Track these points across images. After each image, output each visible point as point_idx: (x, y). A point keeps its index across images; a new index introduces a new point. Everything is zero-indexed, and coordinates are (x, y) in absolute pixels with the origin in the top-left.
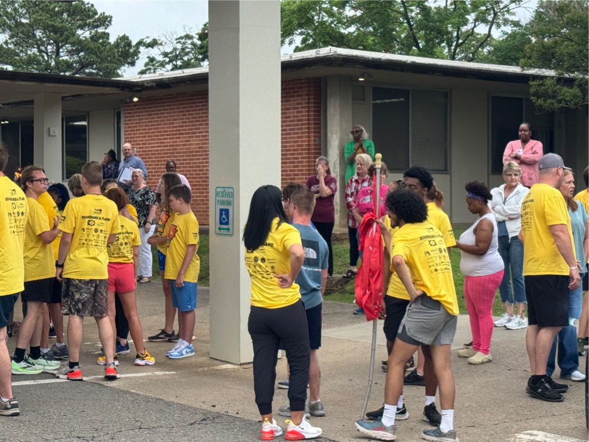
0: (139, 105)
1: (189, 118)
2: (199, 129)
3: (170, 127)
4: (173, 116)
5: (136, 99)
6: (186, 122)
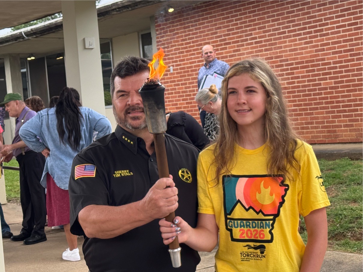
1: (237, 24)
2: (251, 34)
3: (212, 38)
4: (216, 25)
6: (233, 29)
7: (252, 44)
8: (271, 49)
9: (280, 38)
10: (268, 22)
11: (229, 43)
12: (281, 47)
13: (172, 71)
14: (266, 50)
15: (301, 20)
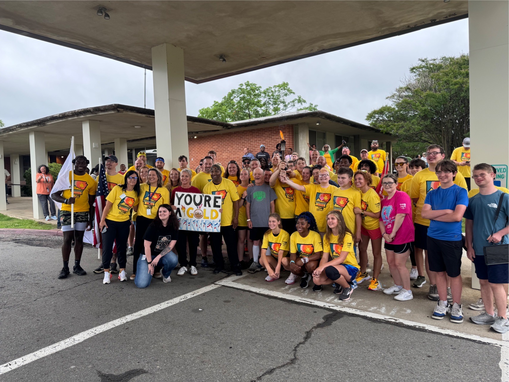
0: (197, 140)
5: (195, 137)
7: (228, 152)
8: (235, 155)
9: (239, 151)
10: (235, 145)
11: (218, 151)
12: (239, 154)
13: (192, 160)
14: (233, 155)
15: (247, 145)
